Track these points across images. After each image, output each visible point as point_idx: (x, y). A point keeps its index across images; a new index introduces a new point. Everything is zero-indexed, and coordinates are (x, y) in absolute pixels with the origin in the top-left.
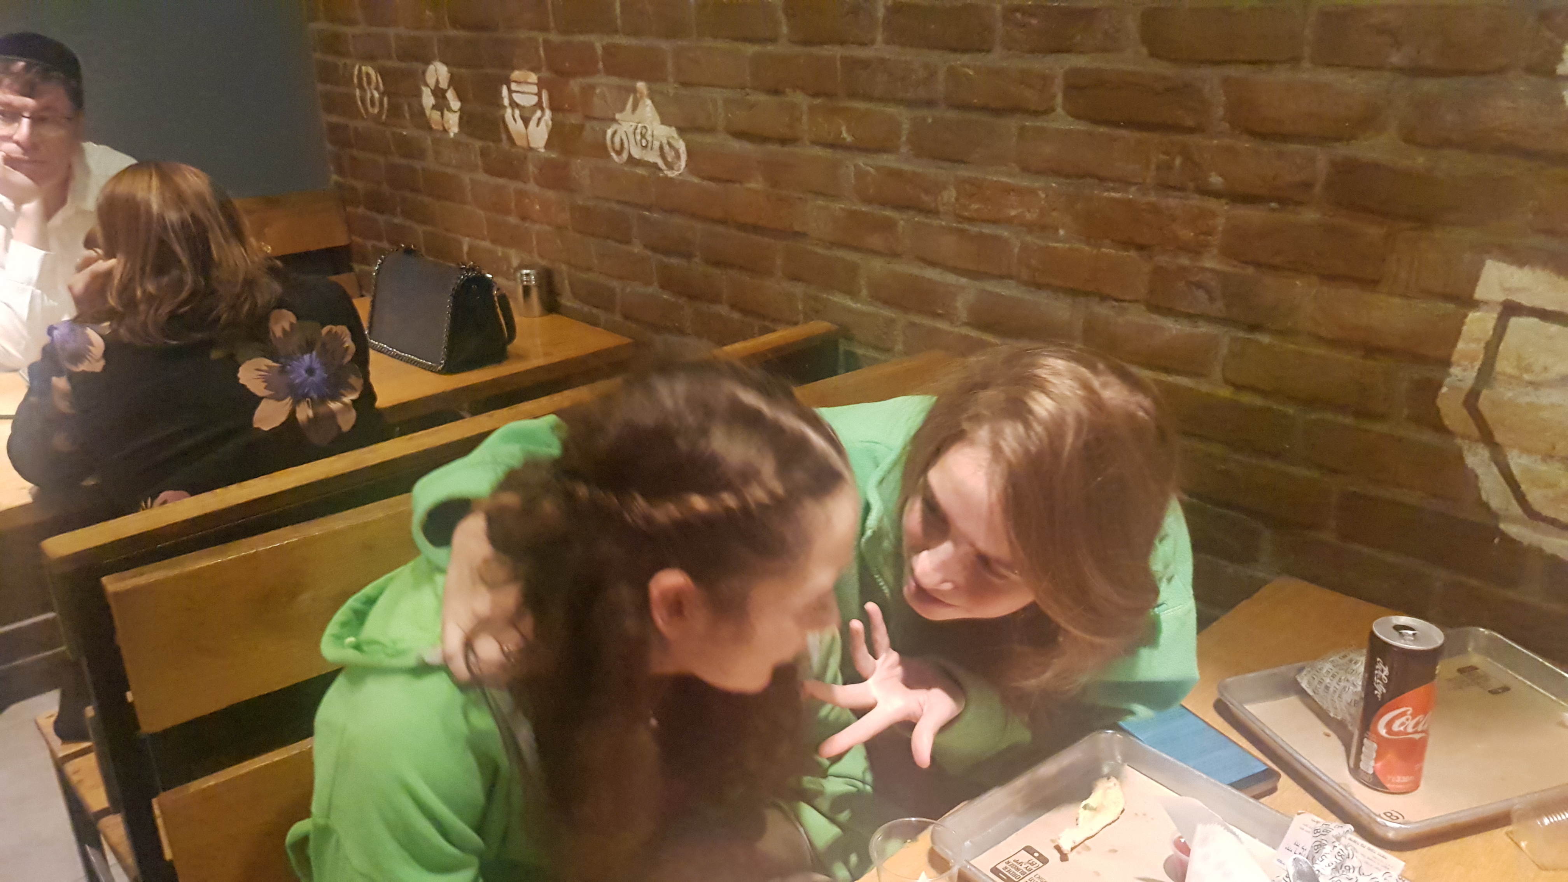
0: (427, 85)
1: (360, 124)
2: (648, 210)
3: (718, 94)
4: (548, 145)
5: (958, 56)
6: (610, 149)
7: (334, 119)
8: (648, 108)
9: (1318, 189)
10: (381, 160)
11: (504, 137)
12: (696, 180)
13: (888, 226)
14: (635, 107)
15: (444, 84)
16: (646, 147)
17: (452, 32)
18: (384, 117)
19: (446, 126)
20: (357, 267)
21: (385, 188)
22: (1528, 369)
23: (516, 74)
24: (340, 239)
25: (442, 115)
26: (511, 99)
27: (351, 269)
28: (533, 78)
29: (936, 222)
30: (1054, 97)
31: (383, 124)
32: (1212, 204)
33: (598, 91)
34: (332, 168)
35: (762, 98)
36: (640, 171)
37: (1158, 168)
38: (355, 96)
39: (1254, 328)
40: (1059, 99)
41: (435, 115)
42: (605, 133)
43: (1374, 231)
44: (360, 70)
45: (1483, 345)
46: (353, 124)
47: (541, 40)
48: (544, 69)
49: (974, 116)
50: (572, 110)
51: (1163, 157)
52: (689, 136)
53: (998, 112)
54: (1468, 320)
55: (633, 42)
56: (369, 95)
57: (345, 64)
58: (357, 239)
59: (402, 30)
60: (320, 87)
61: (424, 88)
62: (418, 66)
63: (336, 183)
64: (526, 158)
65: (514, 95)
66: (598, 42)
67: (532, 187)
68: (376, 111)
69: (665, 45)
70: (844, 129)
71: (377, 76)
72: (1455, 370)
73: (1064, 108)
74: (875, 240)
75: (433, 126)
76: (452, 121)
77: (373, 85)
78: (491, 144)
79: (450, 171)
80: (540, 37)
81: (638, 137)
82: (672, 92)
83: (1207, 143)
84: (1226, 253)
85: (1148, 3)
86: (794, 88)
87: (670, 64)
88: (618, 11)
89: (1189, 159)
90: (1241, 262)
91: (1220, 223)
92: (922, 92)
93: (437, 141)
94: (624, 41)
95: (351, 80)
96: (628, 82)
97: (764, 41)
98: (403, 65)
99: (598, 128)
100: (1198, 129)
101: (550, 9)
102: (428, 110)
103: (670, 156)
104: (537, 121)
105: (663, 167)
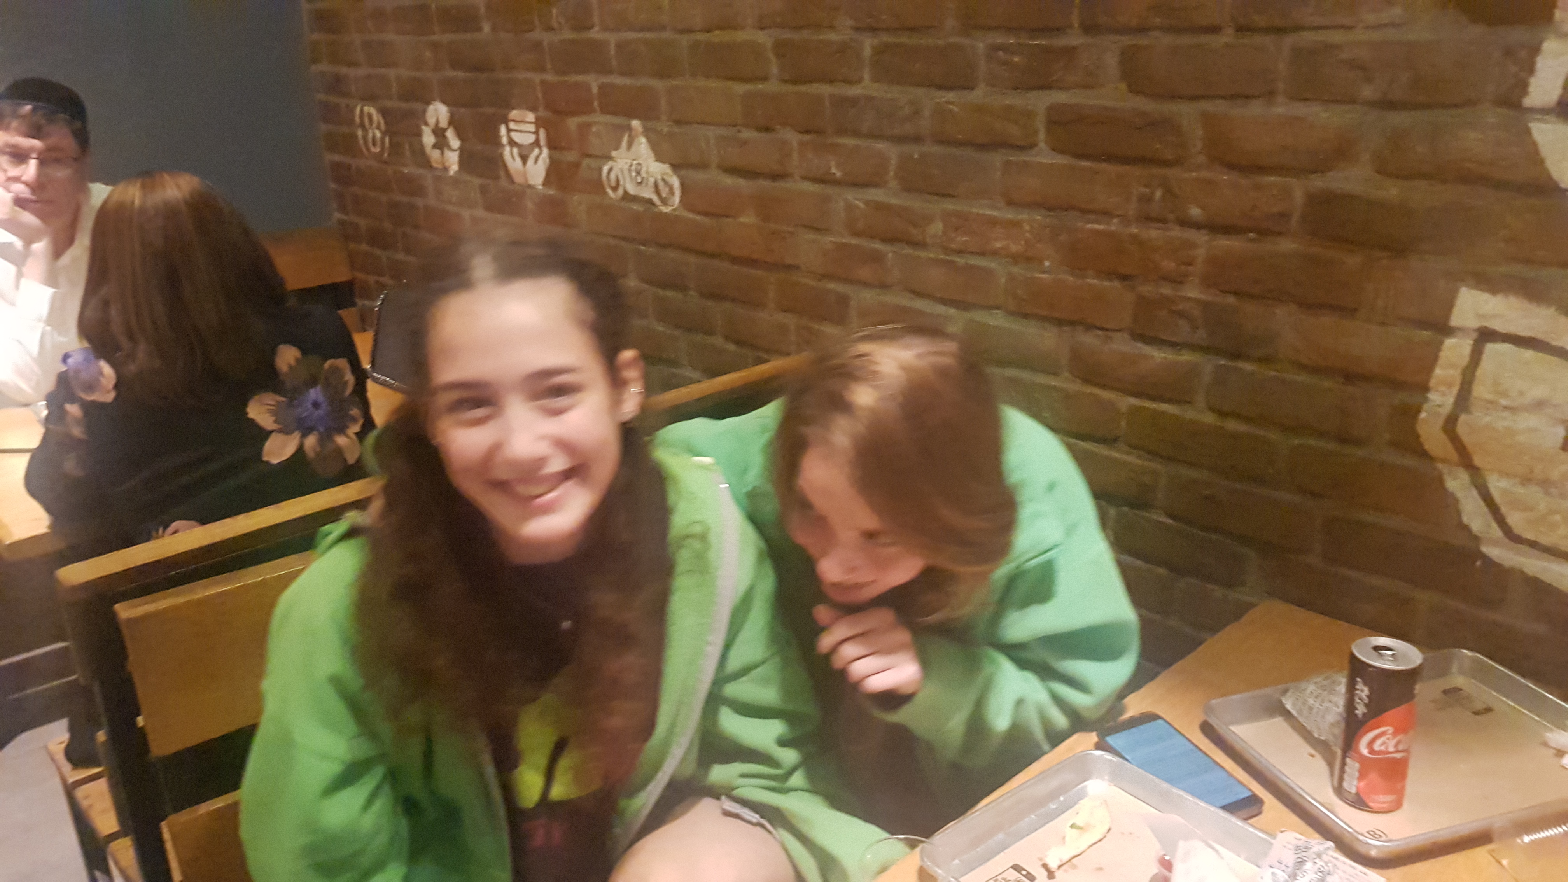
0: (426, 124)
1: (362, 163)
2: (644, 245)
3: (712, 132)
4: (547, 182)
5: (943, 92)
6: (606, 186)
7: (337, 158)
8: (642, 145)
9: (1294, 220)
10: (383, 198)
11: (502, 174)
12: (690, 215)
13: (876, 258)
14: (630, 145)
15: (444, 123)
16: (640, 183)
17: (451, 73)
18: (386, 155)
19: (447, 164)
20: (360, 302)
21: (387, 224)
22: (1505, 394)
23: (514, 114)
24: (341, 275)
25: (442, 153)
26: (509, 137)
27: (354, 304)
28: (531, 117)
29: (923, 254)
30: (1036, 132)
31: (387, 163)
32: (1192, 235)
33: (594, 129)
34: (335, 206)
35: (753, 135)
36: (635, 207)
37: (1138, 201)
38: (357, 137)
39: (1236, 355)
40: (1042, 136)
41: (435, 155)
42: (600, 170)
43: (1351, 260)
44: (362, 111)
45: (1459, 371)
46: (356, 162)
47: (538, 81)
48: (541, 109)
49: (960, 151)
50: (569, 147)
51: (1143, 190)
52: (683, 172)
53: (982, 147)
54: (1444, 347)
55: (628, 81)
56: (370, 135)
57: (347, 106)
58: (360, 275)
59: (405, 73)
60: (323, 127)
61: (424, 128)
62: (417, 106)
63: (339, 219)
64: (523, 195)
65: (513, 134)
66: (594, 82)
67: (529, 219)
68: (378, 149)
69: (658, 84)
70: (833, 163)
71: (378, 116)
72: (1432, 396)
73: (1046, 143)
74: (865, 273)
75: (435, 165)
76: (453, 160)
77: (374, 125)
78: (490, 182)
79: (450, 208)
80: (537, 78)
81: (634, 174)
82: (666, 130)
83: (1186, 175)
84: (1208, 282)
85: (1127, 40)
86: (784, 125)
87: (663, 103)
88: (613, 52)
89: (1168, 191)
90: (1222, 291)
91: (1201, 253)
92: (908, 128)
93: (437, 179)
94: (619, 81)
95: (353, 120)
96: (623, 120)
97: (755, 79)
98: (403, 105)
99: (594, 166)
100: (1177, 162)
101: (547, 49)
102: (428, 149)
103: (665, 193)
104: (534, 159)
105: (658, 203)
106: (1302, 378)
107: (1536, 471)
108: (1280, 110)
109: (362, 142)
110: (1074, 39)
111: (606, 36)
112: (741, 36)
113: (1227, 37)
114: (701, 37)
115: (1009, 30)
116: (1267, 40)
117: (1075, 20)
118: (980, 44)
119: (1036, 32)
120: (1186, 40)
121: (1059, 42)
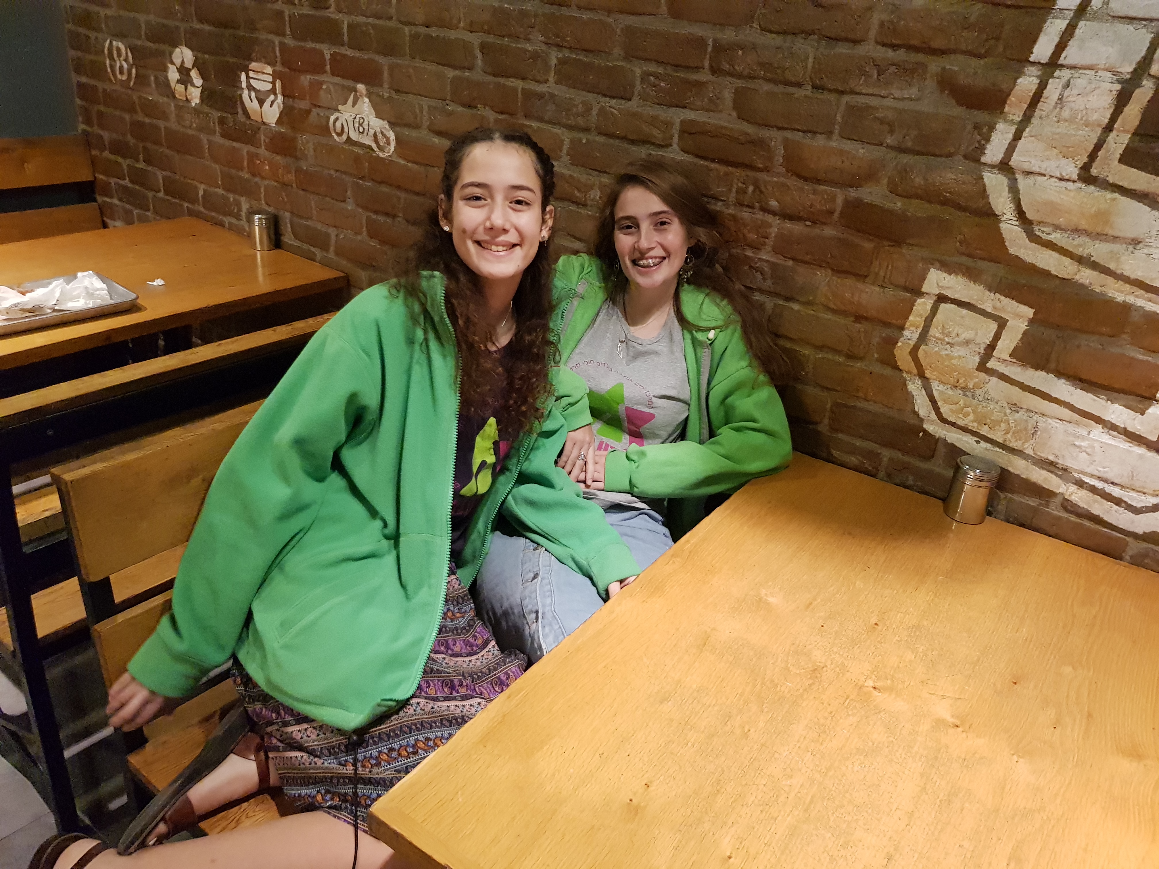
0: (172, 63)
1: (108, 87)
2: (360, 179)
3: (425, 102)
4: (279, 122)
5: (607, 99)
6: (332, 131)
7: (84, 79)
8: (365, 104)
9: (836, 215)
10: (127, 117)
11: (240, 110)
12: (402, 162)
14: (354, 104)
15: (189, 64)
16: (363, 133)
17: (197, 26)
18: (132, 83)
19: (189, 97)
20: (100, 199)
21: (129, 138)
23: (253, 65)
24: (84, 175)
25: (186, 89)
26: (248, 82)
27: (95, 200)
28: (269, 70)
30: (672, 137)
31: (132, 89)
32: (770, 218)
33: (324, 87)
34: (80, 119)
35: (460, 109)
36: (356, 150)
37: (737, 192)
38: (105, 64)
39: (789, 299)
40: (676, 139)
42: (328, 118)
43: (868, 245)
44: (111, 43)
45: (924, 319)
46: (100, 85)
47: (277, 43)
48: (278, 64)
49: (617, 142)
50: (302, 98)
51: (740, 184)
52: (398, 129)
53: (633, 142)
54: (916, 304)
55: (357, 54)
56: (118, 65)
57: (96, 38)
58: (101, 177)
59: (152, 17)
60: (72, 53)
61: (169, 65)
62: (165, 47)
63: (84, 131)
64: (259, 129)
66: (327, 51)
67: (262, 151)
68: (124, 78)
69: (381, 60)
71: (126, 51)
72: (906, 333)
73: (678, 144)
75: (177, 96)
76: (195, 95)
77: (122, 58)
78: (229, 116)
79: (190, 132)
80: (277, 40)
81: (357, 125)
82: (386, 95)
83: (769, 179)
84: (776, 250)
85: (740, 83)
86: (485, 105)
87: (386, 74)
88: (345, 30)
89: (757, 187)
90: (785, 257)
91: (774, 231)
92: (581, 121)
93: (179, 108)
94: (349, 52)
95: (103, 51)
96: (349, 83)
97: (463, 68)
98: (151, 44)
99: (322, 115)
100: (766, 170)
101: (287, 19)
102: (173, 85)
103: (382, 142)
104: (270, 103)
105: (376, 149)
106: (829, 316)
107: (960, 381)
108: (834, 144)
109: (109, 70)
110: (705, 76)
111: (339, 16)
112: (452, 34)
113: (807, 91)
114: (423, 30)
115: (659, 62)
116: (832, 97)
117: (707, 64)
118: (638, 69)
119: (677, 66)
120: (780, 89)
121: (694, 77)
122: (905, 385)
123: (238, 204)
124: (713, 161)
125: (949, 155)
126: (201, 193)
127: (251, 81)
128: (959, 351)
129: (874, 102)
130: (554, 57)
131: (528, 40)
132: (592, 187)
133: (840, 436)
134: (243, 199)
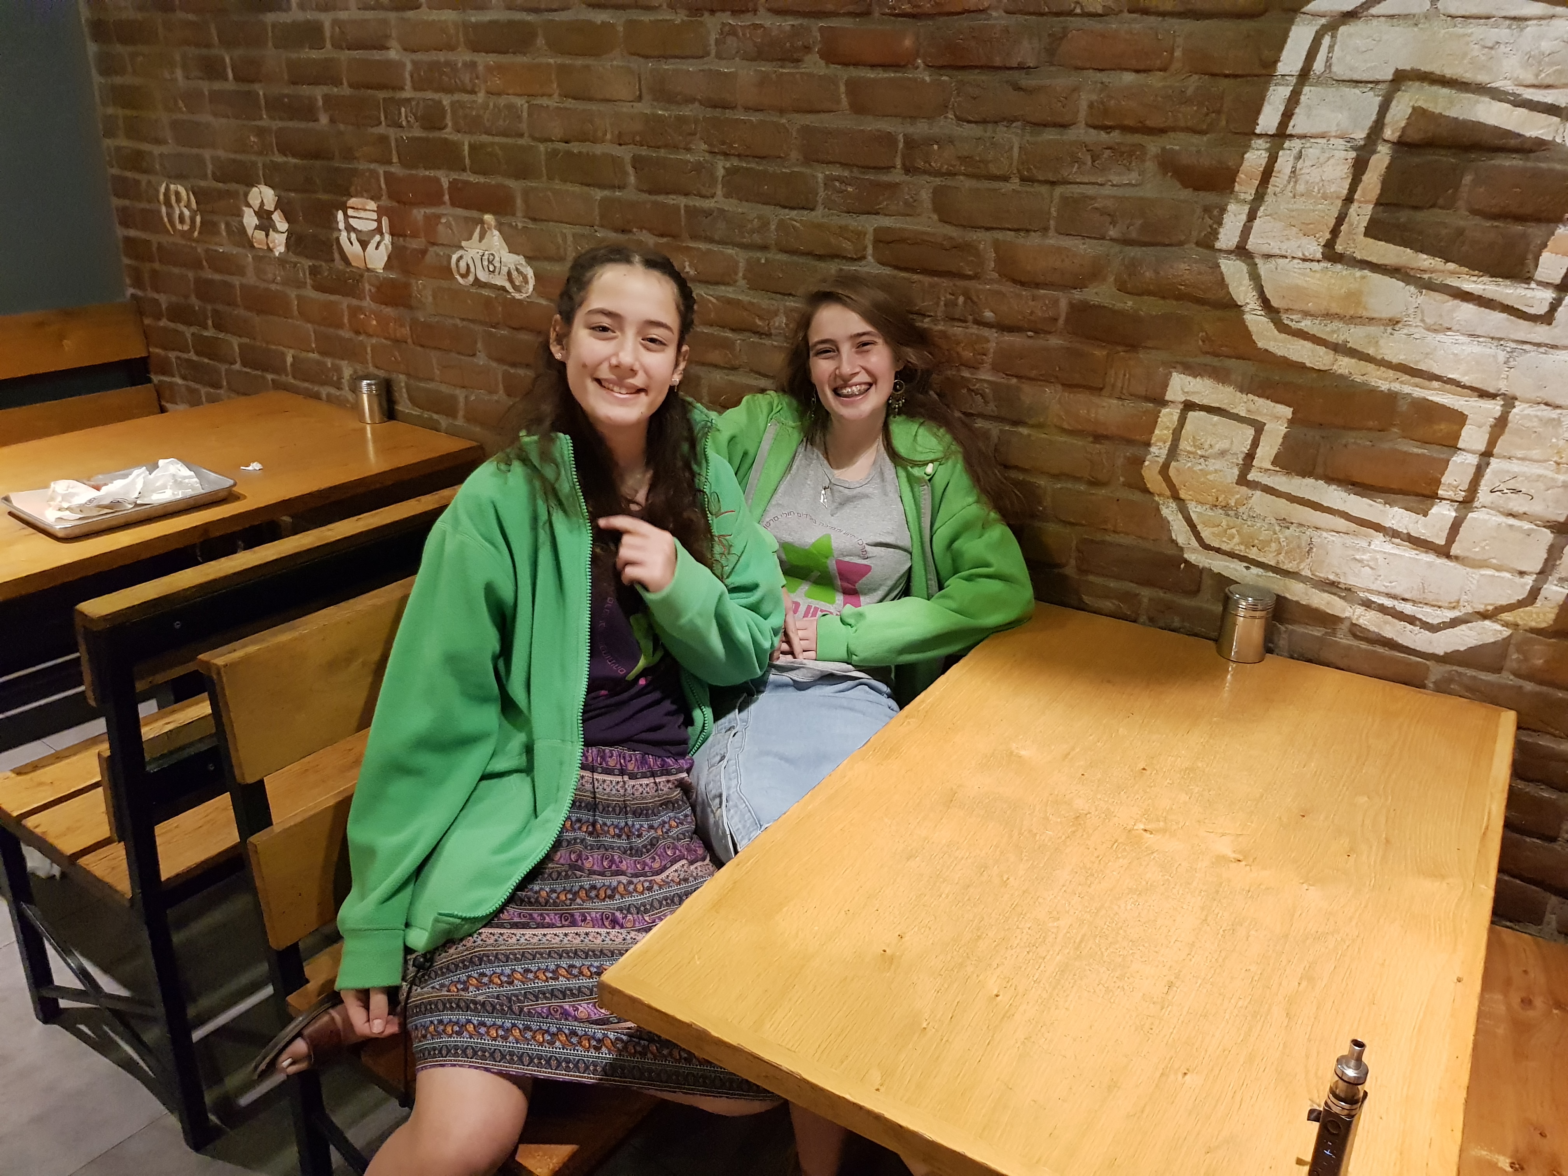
0: (249, 206)
1: (164, 240)
2: (494, 327)
3: (568, 230)
4: (387, 266)
5: (787, 211)
6: (455, 273)
7: (132, 233)
8: (495, 239)
9: (1061, 321)
10: (191, 275)
11: (337, 256)
12: (544, 302)
13: (726, 345)
14: (481, 238)
15: (270, 205)
16: (493, 272)
17: (279, 159)
18: (196, 234)
19: (271, 245)
20: (155, 379)
21: (194, 300)
22: (1201, 447)
23: (352, 202)
24: (136, 351)
25: (267, 235)
26: (346, 222)
27: (149, 381)
28: (372, 205)
29: (767, 342)
30: (865, 248)
31: (197, 241)
32: (986, 332)
33: (444, 220)
34: (128, 281)
35: (612, 236)
36: (485, 292)
37: (945, 305)
38: (159, 212)
39: (1016, 423)
40: (870, 250)
42: (450, 258)
43: (1100, 353)
44: (167, 189)
45: (1171, 431)
46: (155, 239)
47: (381, 172)
48: (384, 198)
49: (801, 260)
50: (414, 235)
51: (950, 297)
52: (538, 264)
53: (820, 257)
54: (1161, 415)
55: (482, 180)
56: (177, 212)
57: (149, 182)
58: (157, 352)
59: (221, 153)
60: (116, 202)
61: (245, 209)
62: (241, 188)
63: (132, 295)
64: (362, 276)
66: (445, 178)
67: (367, 303)
68: (186, 227)
69: (511, 183)
70: (687, 264)
71: (188, 195)
72: (1153, 449)
73: (873, 256)
74: (715, 356)
75: (255, 244)
76: (279, 243)
77: (182, 204)
78: (323, 264)
79: (273, 287)
80: (381, 170)
81: (486, 263)
82: (520, 225)
83: (981, 287)
84: (996, 368)
85: (938, 181)
86: (641, 228)
87: (519, 202)
88: (466, 152)
89: (968, 298)
90: (1007, 375)
91: (992, 346)
92: (757, 238)
93: (258, 259)
94: (473, 178)
95: (156, 197)
96: (475, 214)
97: (613, 187)
98: (220, 185)
99: (442, 253)
100: (975, 277)
101: (393, 144)
102: (250, 231)
103: (518, 282)
104: (375, 245)
105: (511, 290)
106: (1063, 439)
107: (1220, 499)
108: (1052, 242)
109: (166, 219)
110: (897, 176)
111: (458, 137)
112: (598, 149)
113: (1015, 184)
114: (561, 146)
115: (844, 165)
116: (1044, 189)
117: (898, 162)
118: (820, 175)
119: (866, 168)
120: (984, 185)
121: (885, 178)
122: (1158, 510)
123: (338, 370)
124: (914, 271)
125: (1181, 244)
126: (289, 360)
127: (351, 221)
128: (1214, 465)
129: (1091, 191)
130: (721, 167)
131: (688, 150)
132: (776, 313)
133: (1091, 578)
134: (344, 364)
